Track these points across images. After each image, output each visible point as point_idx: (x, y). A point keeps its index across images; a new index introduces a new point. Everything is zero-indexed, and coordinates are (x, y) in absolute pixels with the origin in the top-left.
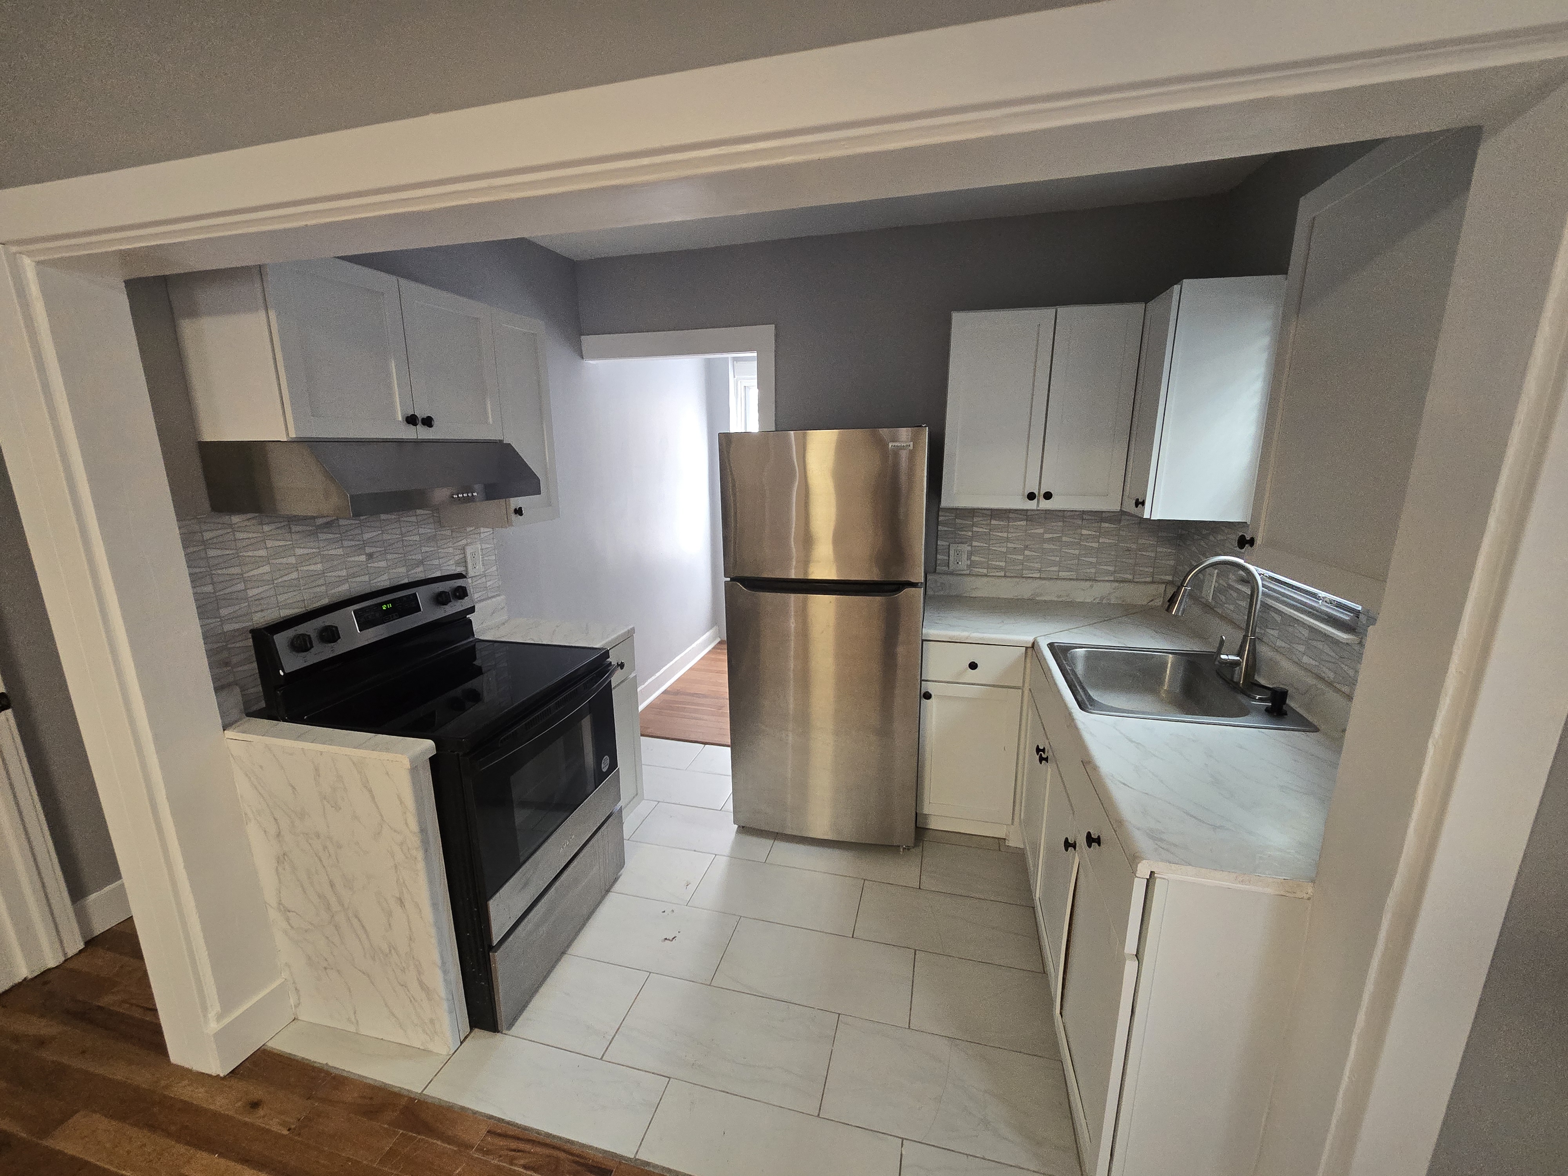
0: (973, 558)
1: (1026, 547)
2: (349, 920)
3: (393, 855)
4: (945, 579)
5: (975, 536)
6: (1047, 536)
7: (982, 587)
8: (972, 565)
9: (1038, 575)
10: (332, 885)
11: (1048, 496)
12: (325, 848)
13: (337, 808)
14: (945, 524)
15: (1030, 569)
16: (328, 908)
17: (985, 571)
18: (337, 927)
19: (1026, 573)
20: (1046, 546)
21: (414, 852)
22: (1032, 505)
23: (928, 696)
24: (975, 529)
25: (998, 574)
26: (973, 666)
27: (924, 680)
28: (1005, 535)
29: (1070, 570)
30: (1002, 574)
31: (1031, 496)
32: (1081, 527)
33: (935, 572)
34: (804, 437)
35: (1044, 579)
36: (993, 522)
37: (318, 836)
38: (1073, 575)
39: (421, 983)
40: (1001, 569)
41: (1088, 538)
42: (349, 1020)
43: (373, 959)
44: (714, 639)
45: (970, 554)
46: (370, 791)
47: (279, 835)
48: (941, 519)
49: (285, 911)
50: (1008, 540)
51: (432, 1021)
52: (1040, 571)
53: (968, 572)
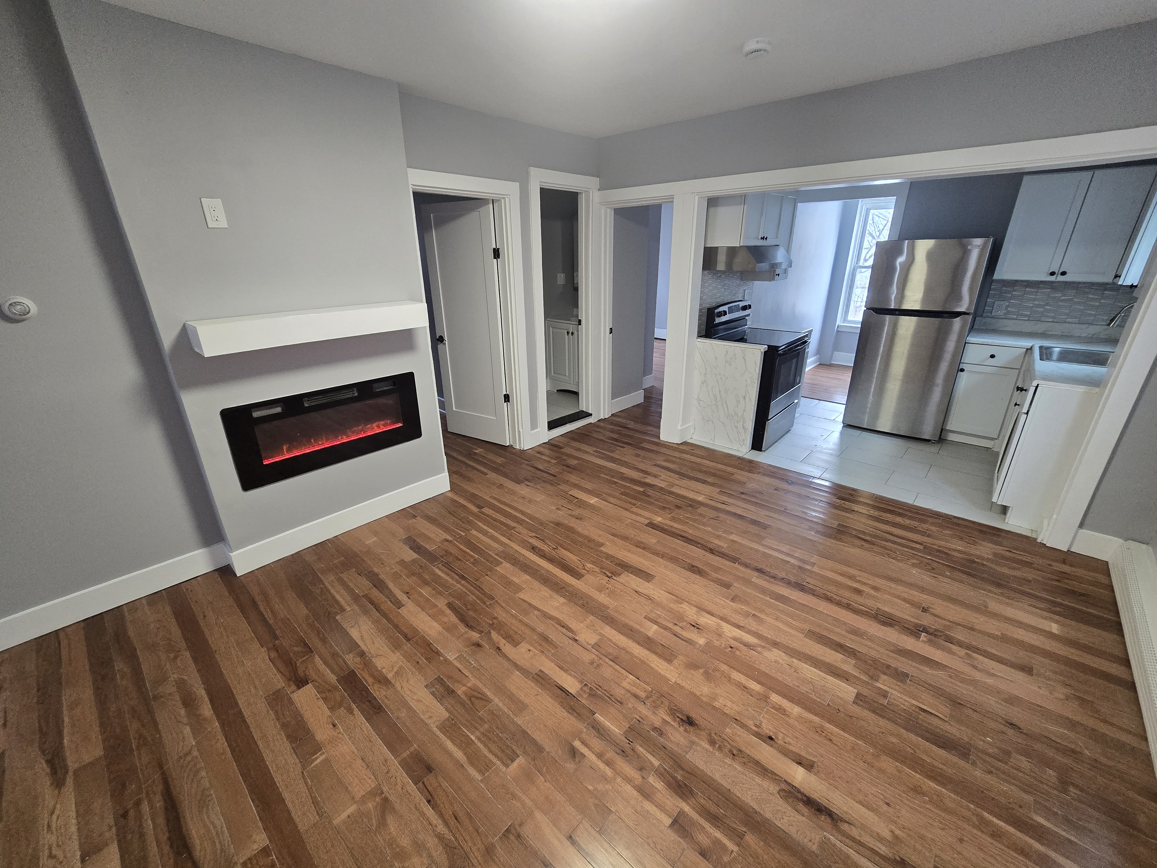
0: (1009, 309)
1: (1047, 304)
2: (722, 404)
3: (746, 381)
4: (988, 320)
5: (1013, 297)
6: (1062, 298)
7: (1011, 325)
8: (1009, 312)
9: (1051, 320)
10: (720, 391)
11: (1064, 273)
12: (721, 379)
13: (730, 365)
14: (995, 290)
15: (1047, 316)
16: (716, 399)
17: (1015, 317)
18: (717, 407)
19: (1043, 319)
20: (1060, 303)
21: (755, 380)
22: (1053, 278)
23: (962, 370)
24: (1014, 293)
25: (1025, 319)
26: (992, 356)
27: (962, 363)
28: (1034, 297)
29: (1076, 317)
30: (1027, 318)
31: (1052, 274)
32: (1088, 293)
33: (982, 316)
34: (914, 242)
35: (1055, 322)
36: (1027, 289)
37: (720, 374)
38: (1076, 320)
39: (743, 427)
40: (1026, 316)
41: (1093, 299)
42: (712, 439)
43: (727, 418)
44: (817, 362)
45: (1008, 306)
46: (745, 359)
47: (705, 374)
48: (992, 287)
49: (699, 400)
50: (1035, 300)
51: (744, 440)
52: (1053, 318)
53: (1004, 317)
